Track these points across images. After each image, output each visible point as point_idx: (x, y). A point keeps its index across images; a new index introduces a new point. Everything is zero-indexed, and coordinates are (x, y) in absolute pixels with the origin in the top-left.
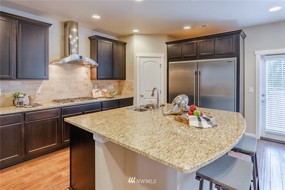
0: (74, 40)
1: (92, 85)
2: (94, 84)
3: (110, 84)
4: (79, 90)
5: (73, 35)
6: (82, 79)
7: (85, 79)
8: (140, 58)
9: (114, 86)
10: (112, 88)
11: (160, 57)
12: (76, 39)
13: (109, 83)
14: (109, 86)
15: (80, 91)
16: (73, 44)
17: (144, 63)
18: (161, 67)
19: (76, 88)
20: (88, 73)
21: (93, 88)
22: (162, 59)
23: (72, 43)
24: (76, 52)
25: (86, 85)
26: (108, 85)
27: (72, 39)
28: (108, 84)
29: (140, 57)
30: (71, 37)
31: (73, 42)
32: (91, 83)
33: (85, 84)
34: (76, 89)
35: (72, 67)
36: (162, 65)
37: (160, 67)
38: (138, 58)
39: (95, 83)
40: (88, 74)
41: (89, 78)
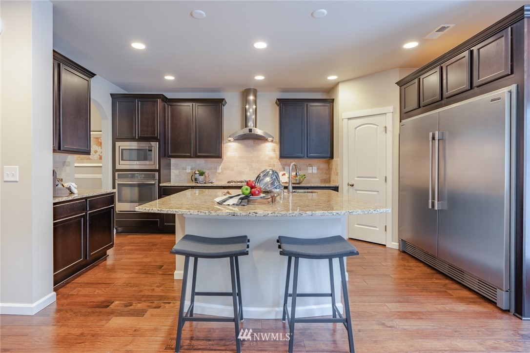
0: (251, 110)
1: (281, 166)
2: (284, 164)
3: (310, 165)
5: (249, 105)
6: (267, 158)
7: (271, 158)
8: (349, 121)
9: (318, 169)
10: (315, 171)
11: (386, 114)
12: (253, 109)
14: (310, 168)
16: (250, 116)
17: (356, 128)
18: (387, 131)
20: (275, 149)
21: (283, 169)
22: (389, 116)
23: (248, 114)
24: (252, 125)
25: (272, 165)
26: (308, 166)
27: (249, 109)
29: (349, 119)
30: (247, 107)
31: (250, 112)
32: (280, 163)
35: (254, 144)
36: (390, 128)
37: (384, 132)
38: (345, 121)
39: (286, 164)
40: (275, 151)
41: (277, 157)
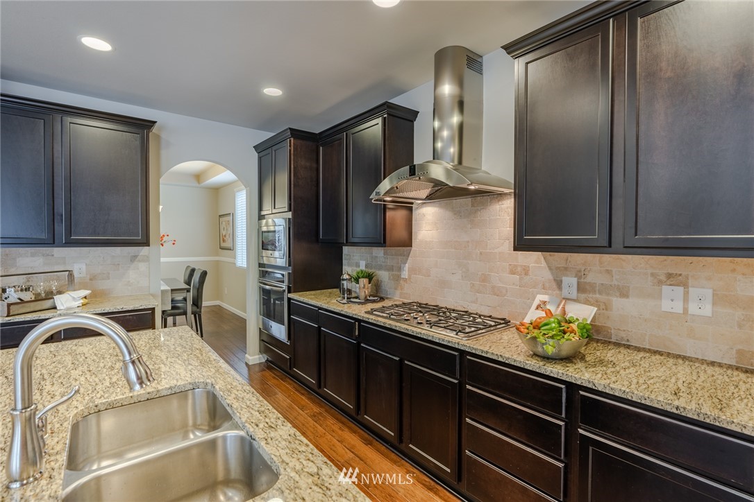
2: (558, 268)
4: (493, 287)
13: (669, 276)
15: (496, 292)
19: (485, 279)
25: (519, 269)
26: (660, 283)
28: (663, 278)
32: (545, 264)
33: (516, 266)
34: (484, 281)
39: (566, 269)
